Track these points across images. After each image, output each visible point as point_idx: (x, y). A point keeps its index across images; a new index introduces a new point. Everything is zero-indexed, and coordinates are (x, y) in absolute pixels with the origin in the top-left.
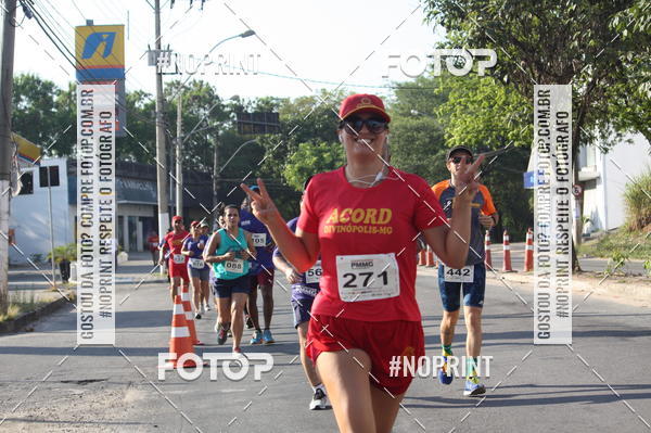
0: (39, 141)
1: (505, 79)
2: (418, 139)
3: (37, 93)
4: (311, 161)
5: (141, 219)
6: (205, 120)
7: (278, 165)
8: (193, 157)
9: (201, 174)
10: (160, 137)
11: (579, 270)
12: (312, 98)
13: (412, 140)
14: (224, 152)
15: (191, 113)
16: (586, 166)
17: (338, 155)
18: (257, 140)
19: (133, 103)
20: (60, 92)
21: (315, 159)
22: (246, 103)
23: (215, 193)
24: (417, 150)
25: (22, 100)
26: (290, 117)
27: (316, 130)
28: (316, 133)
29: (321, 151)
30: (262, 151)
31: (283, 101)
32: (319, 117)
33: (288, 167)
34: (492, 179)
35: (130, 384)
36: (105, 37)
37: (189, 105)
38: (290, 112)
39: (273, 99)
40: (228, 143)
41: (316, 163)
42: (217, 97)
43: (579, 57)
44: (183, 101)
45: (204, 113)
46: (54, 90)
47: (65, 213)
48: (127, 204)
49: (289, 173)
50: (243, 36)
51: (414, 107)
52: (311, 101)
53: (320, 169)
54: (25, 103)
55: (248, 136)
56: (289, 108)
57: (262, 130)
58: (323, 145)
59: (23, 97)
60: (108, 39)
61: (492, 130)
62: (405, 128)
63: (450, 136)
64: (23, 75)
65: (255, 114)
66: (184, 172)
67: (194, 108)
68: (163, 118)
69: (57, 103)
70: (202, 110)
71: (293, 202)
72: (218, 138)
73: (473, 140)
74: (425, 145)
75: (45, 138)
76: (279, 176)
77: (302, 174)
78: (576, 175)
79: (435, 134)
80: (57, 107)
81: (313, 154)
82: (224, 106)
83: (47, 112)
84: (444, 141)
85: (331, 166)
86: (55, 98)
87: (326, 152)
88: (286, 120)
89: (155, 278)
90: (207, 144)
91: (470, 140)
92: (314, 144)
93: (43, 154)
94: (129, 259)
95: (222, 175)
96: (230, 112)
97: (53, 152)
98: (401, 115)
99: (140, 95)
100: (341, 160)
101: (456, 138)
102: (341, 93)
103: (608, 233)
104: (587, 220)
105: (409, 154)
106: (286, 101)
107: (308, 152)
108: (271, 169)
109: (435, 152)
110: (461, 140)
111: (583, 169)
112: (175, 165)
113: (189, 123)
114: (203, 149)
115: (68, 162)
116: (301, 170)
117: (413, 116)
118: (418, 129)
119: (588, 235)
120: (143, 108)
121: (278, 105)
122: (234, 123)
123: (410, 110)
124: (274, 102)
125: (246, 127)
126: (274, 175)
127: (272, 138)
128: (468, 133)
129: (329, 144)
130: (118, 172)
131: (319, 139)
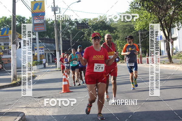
1: (150, 11)
2: (127, 28)
3: (21, 20)
6: (68, 26)
7: (88, 37)
8: (65, 36)
9: (67, 41)
10: (56, 31)
11: (173, 62)
12: (97, 18)
13: (125, 29)
14: (73, 35)
15: (64, 24)
16: (174, 34)
18: (82, 30)
19: (48, 22)
20: (27, 20)
22: (79, 20)
23: (71, 46)
24: (127, 32)
26: (91, 24)
27: (99, 27)
28: (99, 28)
29: (100, 33)
31: (89, 19)
32: (99, 23)
36: (39, 4)
38: (91, 22)
39: (86, 19)
40: (74, 32)
43: (170, 4)
46: (25, 19)
48: (47, 50)
50: (78, 2)
52: (97, 19)
54: (17, 23)
55: (80, 30)
56: (91, 21)
57: (84, 28)
59: (17, 21)
60: (40, 5)
62: (123, 25)
63: (136, 27)
65: (81, 23)
66: (62, 40)
67: (64, 23)
68: (56, 26)
69: (26, 22)
70: (67, 23)
72: (71, 30)
73: (142, 28)
74: (129, 30)
76: (89, 40)
78: (171, 37)
79: (131, 27)
82: (73, 22)
84: (134, 29)
87: (102, 33)
89: (56, 70)
90: (69, 32)
91: (141, 28)
92: (98, 31)
94: (48, 65)
95: (73, 41)
96: (74, 23)
98: (122, 22)
101: (137, 28)
102: (105, 17)
103: (180, 52)
104: (175, 49)
105: (125, 33)
106: (90, 19)
108: (86, 38)
109: (132, 32)
110: (139, 28)
111: (173, 35)
112: (60, 38)
113: (63, 27)
114: (67, 34)
117: (125, 22)
118: (127, 26)
119: (175, 53)
120: (50, 23)
121: (87, 21)
122: (76, 26)
124: (87, 20)
125: (79, 27)
126: (87, 40)
127: (87, 30)
128: (141, 26)
129: (102, 31)
130: (44, 41)
131: (100, 30)
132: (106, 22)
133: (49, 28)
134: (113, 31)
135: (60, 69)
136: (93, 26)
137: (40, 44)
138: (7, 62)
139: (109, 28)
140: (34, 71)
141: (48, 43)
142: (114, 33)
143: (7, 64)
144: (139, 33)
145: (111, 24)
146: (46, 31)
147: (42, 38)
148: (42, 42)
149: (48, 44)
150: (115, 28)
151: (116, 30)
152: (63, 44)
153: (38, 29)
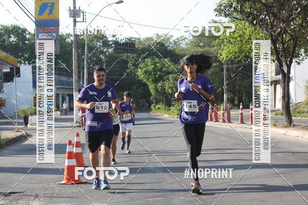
0: (19, 57)
1: (255, 22)
3: (19, 34)
4: (151, 68)
5: (68, 95)
6: (100, 48)
7: (135, 69)
8: (94, 65)
10: (75, 54)
12: (152, 38)
14: (109, 64)
15: (93, 44)
17: (164, 65)
18: (125, 57)
19: (65, 39)
20: (30, 34)
21: (153, 66)
22: (120, 39)
25: (11, 37)
26: (141, 46)
27: (153, 53)
29: (156, 63)
30: (127, 63)
31: (137, 39)
33: (140, 70)
34: (238, 78)
35: (37, 196)
37: (92, 41)
38: (141, 44)
39: (133, 38)
40: (111, 58)
41: (153, 69)
42: (106, 37)
44: (90, 38)
45: (99, 44)
46: (27, 33)
47: (31, 92)
48: (61, 88)
49: (140, 73)
51: (201, 42)
53: (155, 71)
54: (13, 39)
55: (121, 55)
56: (140, 42)
57: (127, 51)
58: (157, 60)
59: (12, 35)
61: (242, 52)
62: (196, 52)
63: (221, 55)
64: (12, 25)
65: (123, 44)
67: (95, 42)
68: (76, 44)
69: (29, 38)
70: (98, 43)
71: (142, 88)
72: (106, 56)
73: (233, 57)
75: (22, 55)
76: (135, 75)
77: (146, 74)
80: (28, 41)
81: (152, 64)
82: (109, 41)
83: (24, 43)
84: (217, 57)
85: (161, 70)
86: (28, 36)
87: (158, 63)
88: (139, 47)
90: (101, 60)
91: (231, 57)
92: (153, 59)
93: (21, 63)
94: (61, 115)
95: (108, 74)
97: (26, 62)
98: (195, 46)
99: (69, 35)
100: (165, 67)
101: (224, 56)
102: (166, 36)
106: (139, 39)
107: (149, 63)
110: (227, 57)
112: (84, 69)
113: (91, 49)
115: (32, 67)
116: (146, 72)
117: (201, 47)
120: (70, 41)
121: (135, 41)
122: (114, 49)
123: (199, 44)
124: (133, 39)
125: (119, 50)
126: (133, 74)
127: (132, 56)
128: (230, 53)
129: (160, 60)
130: (57, 72)
131: (155, 57)
133: (67, 50)
134: (179, 61)
135: (78, 124)
136: (144, 50)
139: (172, 54)
140: (31, 125)
141: (64, 75)
144: (225, 67)
145: (176, 49)
146: (59, 53)
149: (64, 79)
152: (88, 78)
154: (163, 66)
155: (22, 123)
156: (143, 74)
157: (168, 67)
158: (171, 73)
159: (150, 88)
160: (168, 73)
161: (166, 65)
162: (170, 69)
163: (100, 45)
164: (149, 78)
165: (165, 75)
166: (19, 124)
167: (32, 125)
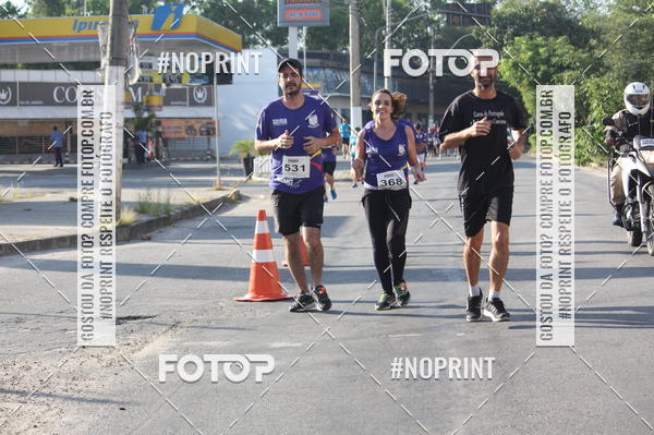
0: (253, 31)
2: (641, 36)
4: (526, 56)
10: (354, 26)
13: (635, 37)
17: (555, 50)
18: (473, 33)
21: (530, 53)
23: (432, 87)
24: (640, 49)
27: (534, 24)
28: (534, 27)
29: (537, 46)
32: (538, 10)
40: (448, 37)
41: (531, 58)
48: (340, 97)
49: (503, 68)
53: (535, 64)
55: (467, 29)
58: (540, 39)
62: (628, 25)
68: (357, 5)
74: (648, 43)
75: (259, 27)
77: (516, 70)
81: (528, 49)
85: (547, 61)
87: (542, 47)
90: (428, 37)
92: (531, 38)
98: (625, 11)
100: (557, 55)
105: (632, 53)
107: (523, 47)
115: (279, 53)
116: (515, 65)
117: (637, 13)
118: (642, 27)
123: (632, 6)
125: (456, 18)
129: (546, 39)
130: (331, 64)
131: (536, 33)
132: (568, 8)
134: (587, 41)
136: (512, 19)
137: (315, 72)
138: (184, 135)
139: (572, 28)
140: (259, 176)
141: (346, 69)
142: (592, 48)
143: (183, 139)
146: (328, 24)
147: (324, 50)
148: (324, 68)
150: (596, 33)
151: (600, 41)
153: (297, 16)
154: (552, 53)
155: (241, 170)
156: (509, 70)
157: (562, 55)
158: (568, 67)
159: (524, 98)
160: (562, 68)
161: (559, 52)
162: (567, 60)
163: (426, 7)
164: (521, 79)
165: (556, 72)
166: (235, 172)
167: (261, 175)
